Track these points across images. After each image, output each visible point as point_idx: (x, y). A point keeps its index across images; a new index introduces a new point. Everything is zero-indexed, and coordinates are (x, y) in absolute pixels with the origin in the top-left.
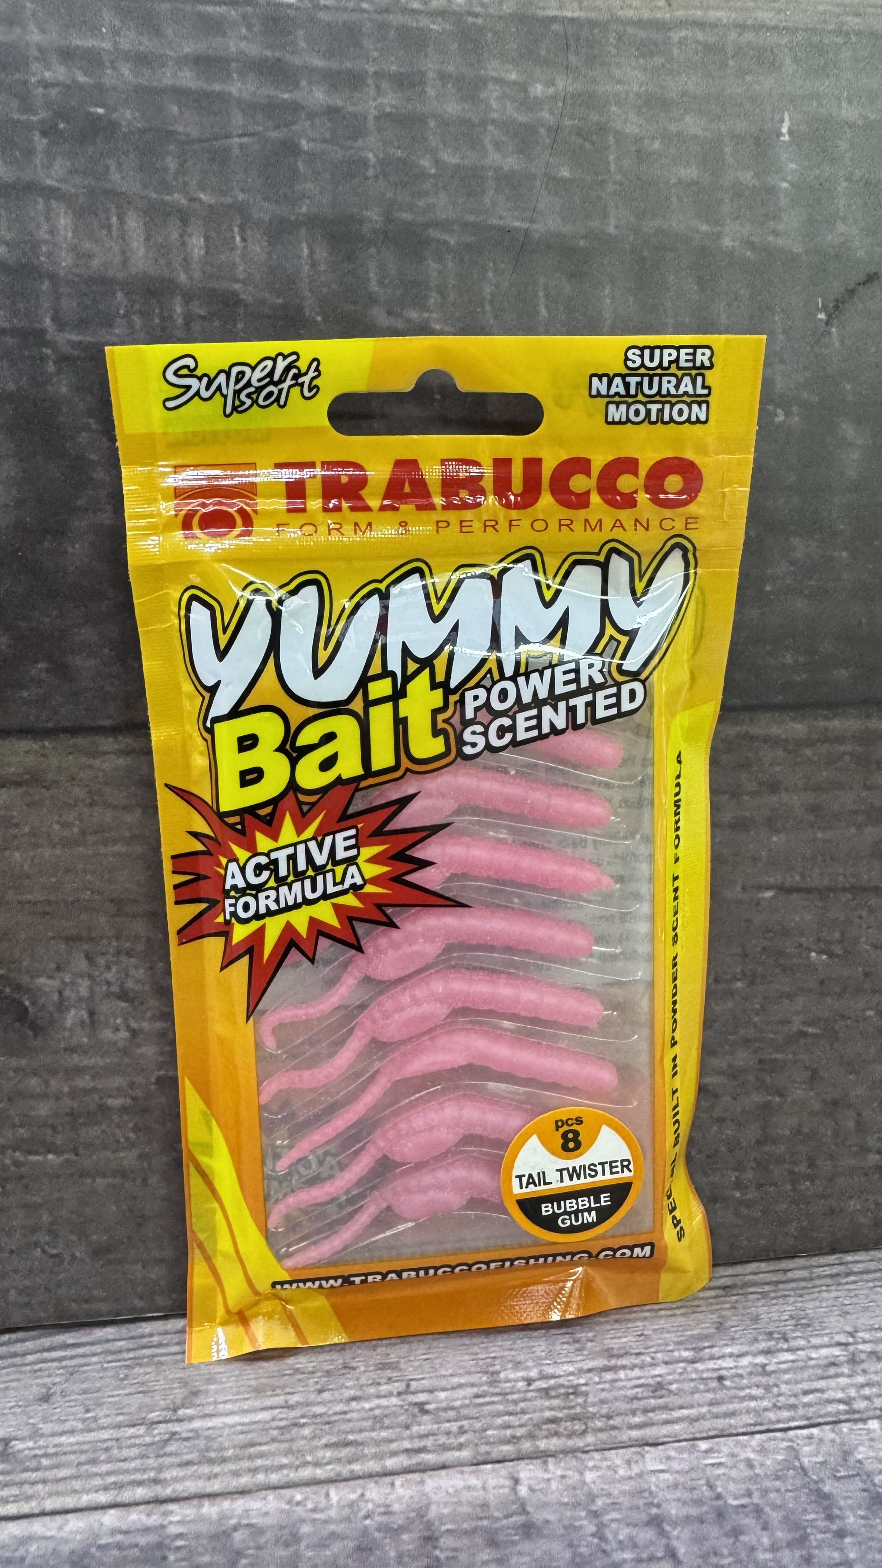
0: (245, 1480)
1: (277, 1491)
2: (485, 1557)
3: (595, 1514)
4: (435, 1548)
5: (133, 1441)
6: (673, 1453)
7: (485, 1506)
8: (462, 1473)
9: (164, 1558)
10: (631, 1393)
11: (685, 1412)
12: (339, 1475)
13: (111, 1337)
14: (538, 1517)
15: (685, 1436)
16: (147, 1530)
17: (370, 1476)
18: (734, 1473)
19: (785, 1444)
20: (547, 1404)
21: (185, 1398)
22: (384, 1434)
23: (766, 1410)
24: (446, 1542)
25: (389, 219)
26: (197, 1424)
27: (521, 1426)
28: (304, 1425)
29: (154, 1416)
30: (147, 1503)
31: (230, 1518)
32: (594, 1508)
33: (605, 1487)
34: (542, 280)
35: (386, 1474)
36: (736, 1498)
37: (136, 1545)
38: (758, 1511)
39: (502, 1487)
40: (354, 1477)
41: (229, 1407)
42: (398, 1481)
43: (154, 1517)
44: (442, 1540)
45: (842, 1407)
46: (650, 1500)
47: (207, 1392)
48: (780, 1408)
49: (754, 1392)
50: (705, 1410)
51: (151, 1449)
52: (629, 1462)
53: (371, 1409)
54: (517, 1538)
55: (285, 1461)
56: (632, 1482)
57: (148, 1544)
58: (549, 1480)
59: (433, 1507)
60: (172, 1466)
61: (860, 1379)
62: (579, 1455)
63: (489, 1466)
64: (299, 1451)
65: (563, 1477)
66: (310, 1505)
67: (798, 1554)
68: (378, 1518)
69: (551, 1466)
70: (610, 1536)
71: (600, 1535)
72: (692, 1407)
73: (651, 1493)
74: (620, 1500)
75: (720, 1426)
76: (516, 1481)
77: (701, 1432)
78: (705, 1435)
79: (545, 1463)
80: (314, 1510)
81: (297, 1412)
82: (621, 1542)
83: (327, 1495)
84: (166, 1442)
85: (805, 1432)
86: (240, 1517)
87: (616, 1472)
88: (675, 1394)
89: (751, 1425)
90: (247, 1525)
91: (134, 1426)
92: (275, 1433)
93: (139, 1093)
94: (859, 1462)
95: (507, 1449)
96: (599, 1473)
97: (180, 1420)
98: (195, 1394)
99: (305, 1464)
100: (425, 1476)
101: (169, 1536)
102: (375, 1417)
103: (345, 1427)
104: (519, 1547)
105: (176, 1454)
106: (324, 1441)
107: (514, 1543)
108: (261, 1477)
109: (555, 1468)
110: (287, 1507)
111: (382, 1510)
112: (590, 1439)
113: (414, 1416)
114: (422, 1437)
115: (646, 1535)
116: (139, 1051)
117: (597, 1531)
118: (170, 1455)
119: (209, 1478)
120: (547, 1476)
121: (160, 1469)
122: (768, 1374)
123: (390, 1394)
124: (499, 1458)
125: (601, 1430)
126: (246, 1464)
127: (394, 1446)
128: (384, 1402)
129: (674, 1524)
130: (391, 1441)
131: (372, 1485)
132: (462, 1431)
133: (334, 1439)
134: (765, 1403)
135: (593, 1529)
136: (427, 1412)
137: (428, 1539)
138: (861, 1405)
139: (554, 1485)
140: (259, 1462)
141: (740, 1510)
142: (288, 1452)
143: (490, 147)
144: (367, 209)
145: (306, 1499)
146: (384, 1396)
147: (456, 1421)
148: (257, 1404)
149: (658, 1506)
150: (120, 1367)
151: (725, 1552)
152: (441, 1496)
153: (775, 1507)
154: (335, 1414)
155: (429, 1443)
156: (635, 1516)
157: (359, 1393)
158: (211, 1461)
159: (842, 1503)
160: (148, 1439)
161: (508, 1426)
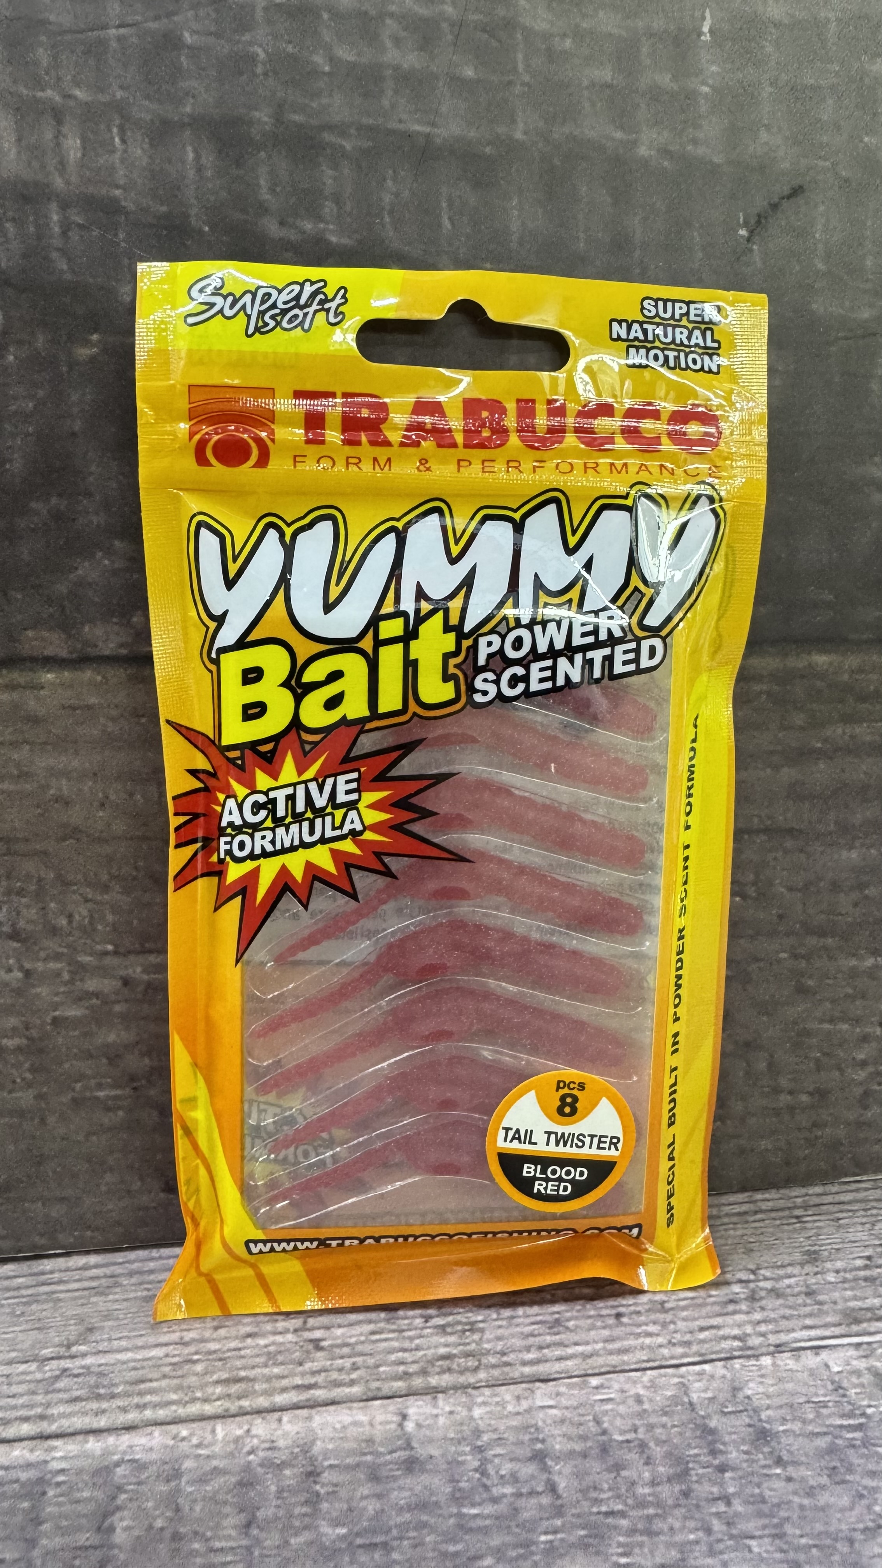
0: (132, 1416)
1: (163, 1427)
2: (366, 1492)
3: (480, 1450)
4: (315, 1482)
5: (23, 1377)
6: (563, 1389)
7: (370, 1441)
8: (350, 1409)
9: (44, 1493)
10: (528, 1329)
11: (580, 1349)
12: (227, 1410)
13: (12, 1274)
14: (422, 1452)
15: (575, 1373)
16: (29, 1465)
17: (259, 1412)
18: (622, 1409)
19: (676, 1380)
20: (442, 1340)
21: (80, 1335)
22: (276, 1370)
23: (660, 1346)
24: (326, 1476)
25: (278, 119)
26: (89, 1361)
27: (414, 1362)
28: (194, 1362)
29: (46, 1352)
30: (32, 1438)
31: (114, 1454)
32: (479, 1443)
33: (493, 1422)
34: (444, 190)
35: (274, 1410)
36: (623, 1432)
37: (17, 1481)
38: (643, 1446)
39: (388, 1423)
40: (243, 1413)
41: (124, 1343)
42: (286, 1417)
43: (37, 1453)
44: (326, 1474)
45: (737, 1343)
46: (535, 1435)
47: (102, 1328)
48: (674, 1345)
49: (651, 1328)
50: (600, 1346)
51: (40, 1385)
52: (518, 1398)
53: (266, 1346)
54: (399, 1473)
55: (174, 1397)
56: (519, 1418)
57: (29, 1479)
58: (437, 1416)
59: (319, 1443)
60: (61, 1401)
61: (757, 1316)
62: (470, 1390)
63: (377, 1403)
64: (189, 1387)
65: (451, 1413)
66: (195, 1441)
67: (677, 1488)
68: (261, 1454)
69: (441, 1403)
70: (491, 1471)
71: (482, 1471)
72: (587, 1343)
73: (537, 1429)
74: (506, 1436)
75: (613, 1363)
76: (404, 1417)
77: (593, 1368)
78: (597, 1371)
79: (435, 1398)
80: (199, 1446)
81: (192, 1349)
82: (502, 1477)
83: (213, 1431)
84: (57, 1378)
85: (697, 1368)
86: (124, 1453)
87: (504, 1408)
88: (571, 1331)
89: (644, 1361)
90: (129, 1461)
91: (27, 1362)
92: (167, 1369)
93: (34, 1033)
94: (748, 1397)
95: (399, 1385)
96: (488, 1409)
97: (72, 1357)
98: (91, 1330)
99: (194, 1400)
100: (313, 1412)
101: (51, 1472)
102: (269, 1353)
103: (238, 1363)
104: (401, 1482)
105: (65, 1391)
106: (215, 1377)
107: (395, 1478)
108: (148, 1413)
109: (444, 1404)
110: (172, 1443)
111: (267, 1445)
112: (482, 1375)
113: (308, 1352)
114: (313, 1373)
115: (528, 1470)
116: (33, 991)
117: (480, 1466)
118: (59, 1391)
119: (96, 1415)
120: (435, 1411)
121: (48, 1405)
122: (666, 1311)
123: (286, 1331)
124: (390, 1394)
125: (494, 1366)
126: (136, 1400)
127: (285, 1383)
128: (279, 1339)
129: (557, 1459)
130: (283, 1377)
131: (259, 1421)
132: (355, 1367)
133: (225, 1375)
134: (660, 1340)
135: (476, 1464)
136: (321, 1349)
137: (310, 1474)
138: (755, 1341)
139: (441, 1420)
140: (148, 1398)
141: (625, 1445)
142: (179, 1388)
143: (389, 44)
144: (256, 110)
145: (192, 1434)
146: (281, 1333)
147: (350, 1357)
148: (152, 1340)
149: (543, 1441)
150: (18, 1304)
151: (606, 1486)
152: (328, 1432)
153: (659, 1442)
154: (229, 1350)
155: (320, 1379)
156: (520, 1452)
157: (256, 1330)
158: (99, 1397)
159: (727, 1438)
160: (39, 1376)
161: (402, 1363)
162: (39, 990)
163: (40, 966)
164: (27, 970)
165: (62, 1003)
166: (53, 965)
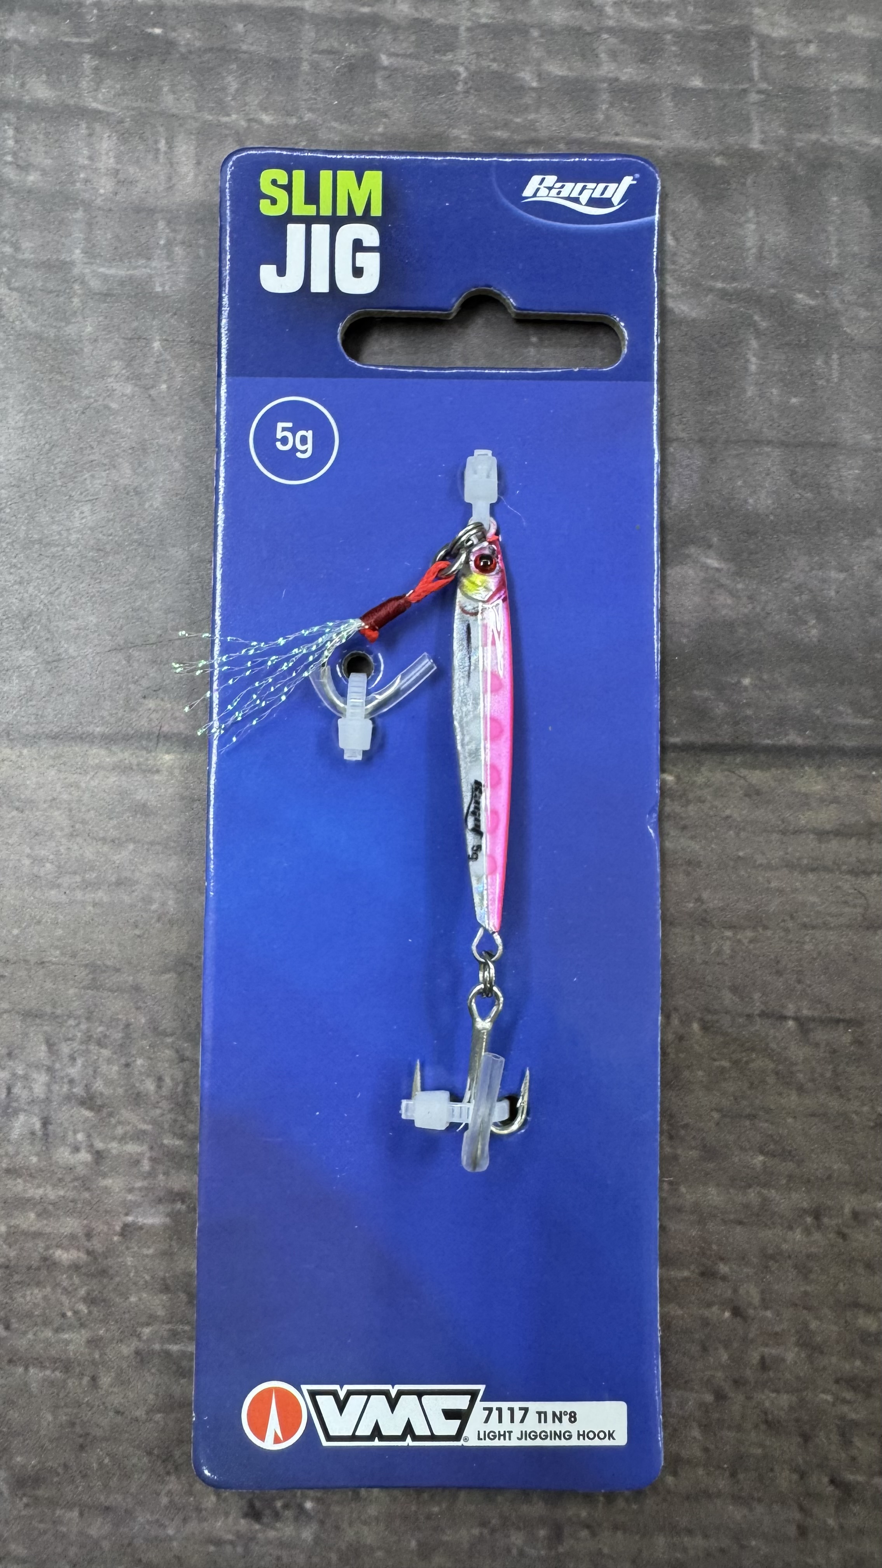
162: (108, 1182)
163: (114, 1147)
164: (98, 1152)
165: (138, 1205)
166: (132, 1148)
